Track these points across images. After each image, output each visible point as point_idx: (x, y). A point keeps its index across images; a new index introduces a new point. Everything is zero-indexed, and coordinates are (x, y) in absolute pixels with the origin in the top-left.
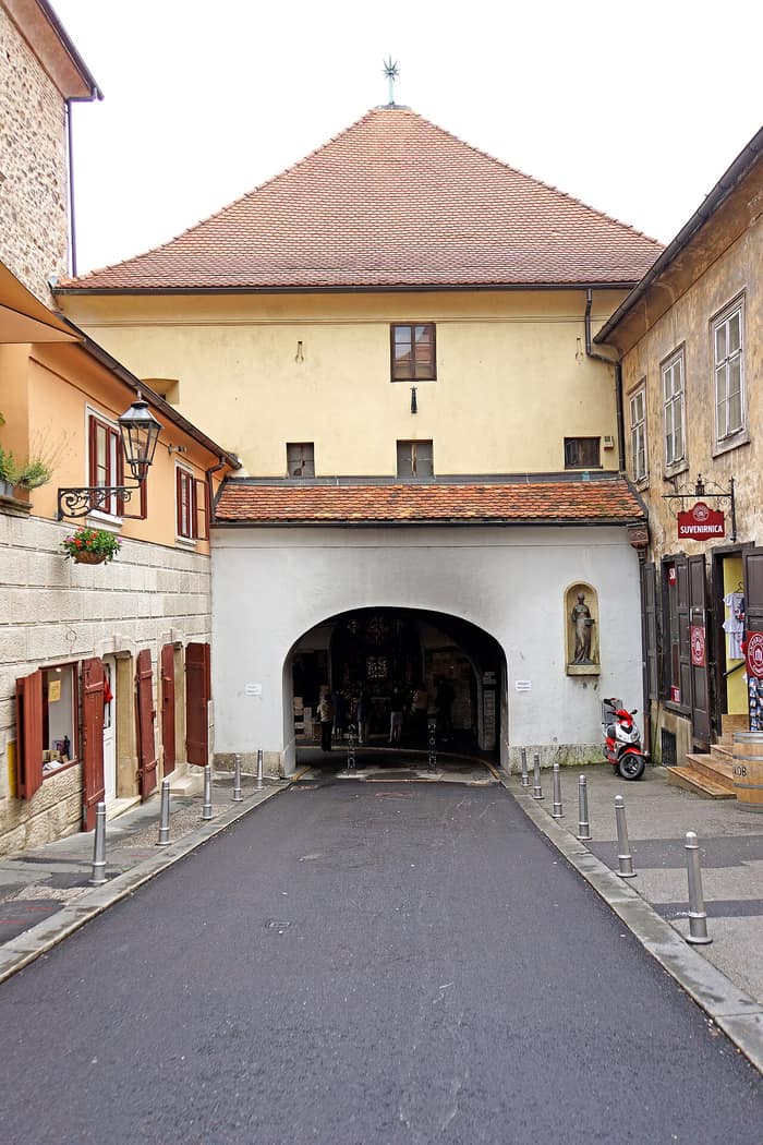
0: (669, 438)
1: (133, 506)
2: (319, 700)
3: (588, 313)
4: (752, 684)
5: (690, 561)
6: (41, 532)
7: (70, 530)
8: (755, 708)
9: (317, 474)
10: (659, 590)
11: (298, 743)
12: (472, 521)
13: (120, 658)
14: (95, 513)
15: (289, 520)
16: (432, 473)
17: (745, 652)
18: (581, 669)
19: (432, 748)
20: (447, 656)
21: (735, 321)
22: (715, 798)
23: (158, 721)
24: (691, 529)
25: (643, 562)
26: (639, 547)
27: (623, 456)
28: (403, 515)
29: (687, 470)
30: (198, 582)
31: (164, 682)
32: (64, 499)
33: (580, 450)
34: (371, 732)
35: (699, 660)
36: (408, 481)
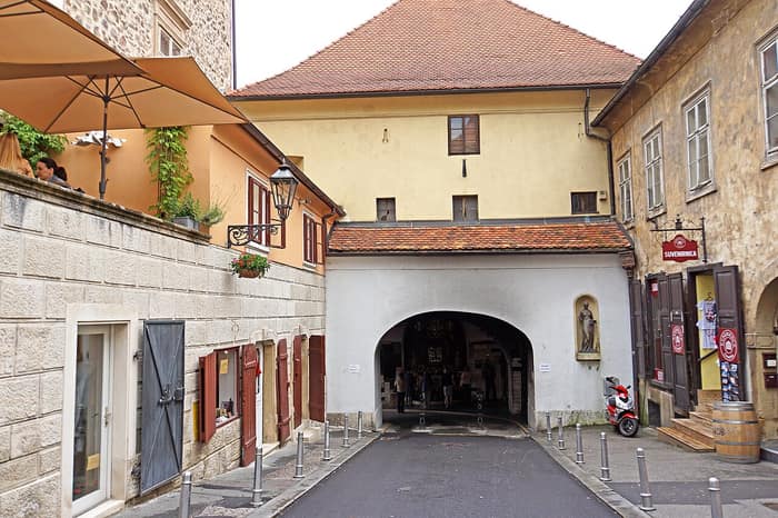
0: (650, 191)
1: (276, 239)
2: (395, 377)
3: (587, 105)
4: (724, 367)
5: (670, 277)
6: (217, 255)
7: (236, 254)
8: (727, 385)
9: (397, 219)
10: (644, 300)
11: (384, 407)
12: (507, 251)
13: (267, 344)
14: (252, 243)
15: (379, 250)
16: (477, 218)
17: (718, 343)
18: (587, 356)
19: (480, 411)
20: (485, 347)
21: (702, 106)
22: (698, 451)
23: (291, 389)
24: (673, 254)
25: (631, 280)
26: (628, 268)
27: (613, 205)
28: (458, 247)
29: (665, 213)
30: (317, 294)
31: (295, 362)
32: (232, 233)
33: (583, 201)
34: (432, 400)
35: (678, 349)
36: (460, 224)
